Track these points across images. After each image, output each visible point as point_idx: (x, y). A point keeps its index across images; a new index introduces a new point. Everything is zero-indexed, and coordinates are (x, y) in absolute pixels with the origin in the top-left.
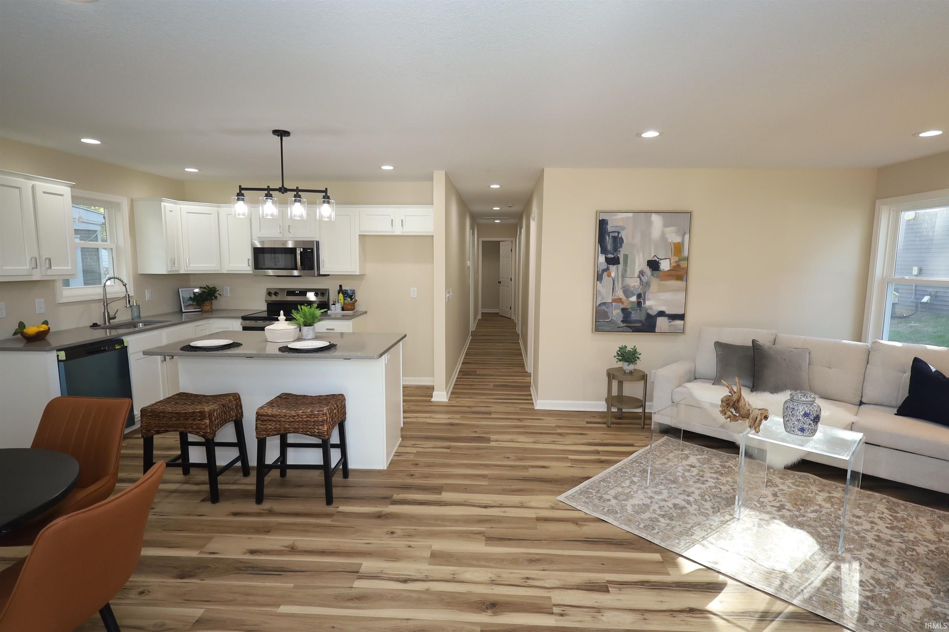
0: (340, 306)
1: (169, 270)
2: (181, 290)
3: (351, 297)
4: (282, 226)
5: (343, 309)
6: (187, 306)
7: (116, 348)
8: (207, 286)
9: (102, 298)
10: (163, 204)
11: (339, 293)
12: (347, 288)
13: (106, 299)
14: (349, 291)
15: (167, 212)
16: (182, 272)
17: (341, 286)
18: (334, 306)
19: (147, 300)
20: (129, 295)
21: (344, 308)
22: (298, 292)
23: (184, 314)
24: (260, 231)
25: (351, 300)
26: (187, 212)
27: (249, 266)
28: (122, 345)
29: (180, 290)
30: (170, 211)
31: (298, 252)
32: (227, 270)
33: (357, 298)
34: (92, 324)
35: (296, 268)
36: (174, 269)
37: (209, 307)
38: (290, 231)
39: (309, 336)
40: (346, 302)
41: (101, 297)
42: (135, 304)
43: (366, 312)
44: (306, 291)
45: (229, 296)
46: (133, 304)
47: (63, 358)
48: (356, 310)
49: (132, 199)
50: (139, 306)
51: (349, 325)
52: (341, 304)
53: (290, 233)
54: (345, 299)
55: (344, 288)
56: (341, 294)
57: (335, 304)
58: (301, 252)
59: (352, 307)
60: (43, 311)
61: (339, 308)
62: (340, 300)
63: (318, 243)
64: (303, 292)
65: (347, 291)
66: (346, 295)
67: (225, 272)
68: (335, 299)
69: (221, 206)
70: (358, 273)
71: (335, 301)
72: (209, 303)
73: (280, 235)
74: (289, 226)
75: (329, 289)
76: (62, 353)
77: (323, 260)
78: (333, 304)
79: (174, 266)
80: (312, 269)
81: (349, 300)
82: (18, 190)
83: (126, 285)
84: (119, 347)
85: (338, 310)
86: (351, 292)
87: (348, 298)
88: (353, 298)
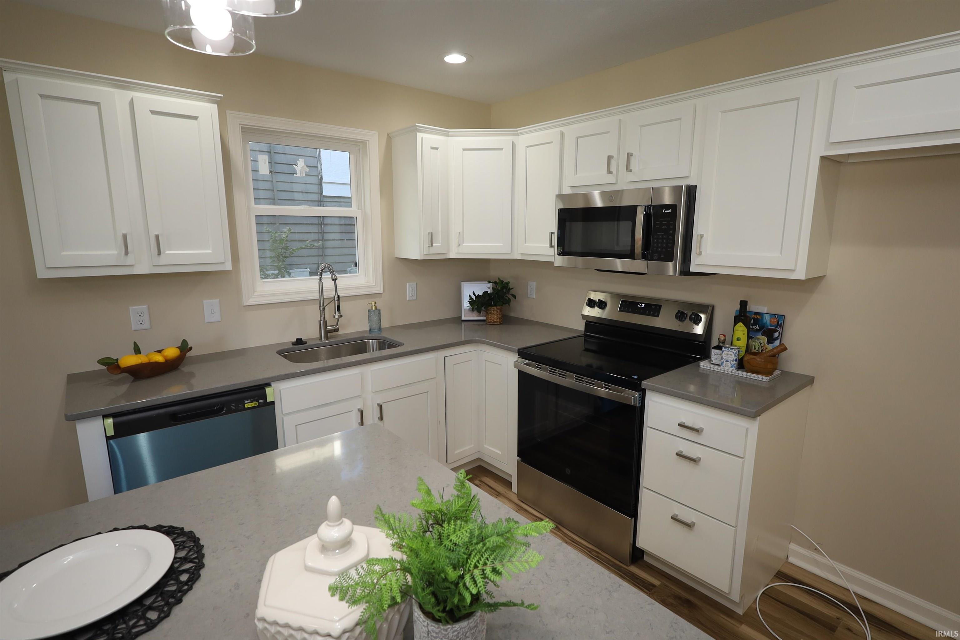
0: (733, 357)
1: (427, 253)
2: (465, 286)
3: (770, 335)
4: (615, 156)
5: (741, 365)
6: (469, 310)
7: (246, 406)
8: (500, 280)
9: (318, 297)
10: (419, 135)
11: (737, 320)
12: (763, 309)
13: (323, 299)
14: (767, 318)
15: (427, 148)
16: (452, 255)
17: (744, 304)
18: (719, 352)
19: (408, 299)
21: (745, 364)
22: (643, 306)
24: (576, 171)
25: (769, 342)
26: (464, 150)
27: (551, 246)
28: (262, 401)
29: (462, 284)
30: (432, 148)
31: (640, 216)
32: (522, 254)
33: (786, 342)
34: (295, 340)
35: (630, 255)
36: (432, 251)
37: (496, 317)
38: (632, 167)
40: (755, 344)
42: (374, 309)
43: (810, 380)
44: (660, 306)
45: (535, 298)
46: (372, 308)
47: (111, 432)
48: (777, 372)
49: (388, 134)
50: (380, 311)
51: (747, 430)
52: (739, 351)
53: (631, 171)
54: (752, 338)
55: (753, 307)
56: (740, 324)
57: (723, 349)
58: (647, 218)
59: (770, 366)
60: (217, 317)
61: (734, 362)
62: (738, 339)
63: (691, 191)
64: (653, 307)
65: (760, 317)
66: (757, 328)
67: (519, 257)
68: (724, 336)
69: (519, 132)
70: (800, 275)
71: (725, 340)
72: (498, 309)
73: (611, 179)
74: (629, 155)
75: (713, 307)
76: (110, 421)
77: (702, 236)
78: (719, 348)
79: (432, 246)
80: (670, 257)
81: (761, 342)
82: (95, 108)
83: (336, 279)
84: (252, 405)
85: (730, 365)
86: (771, 321)
87: (762, 335)
88: (777, 339)
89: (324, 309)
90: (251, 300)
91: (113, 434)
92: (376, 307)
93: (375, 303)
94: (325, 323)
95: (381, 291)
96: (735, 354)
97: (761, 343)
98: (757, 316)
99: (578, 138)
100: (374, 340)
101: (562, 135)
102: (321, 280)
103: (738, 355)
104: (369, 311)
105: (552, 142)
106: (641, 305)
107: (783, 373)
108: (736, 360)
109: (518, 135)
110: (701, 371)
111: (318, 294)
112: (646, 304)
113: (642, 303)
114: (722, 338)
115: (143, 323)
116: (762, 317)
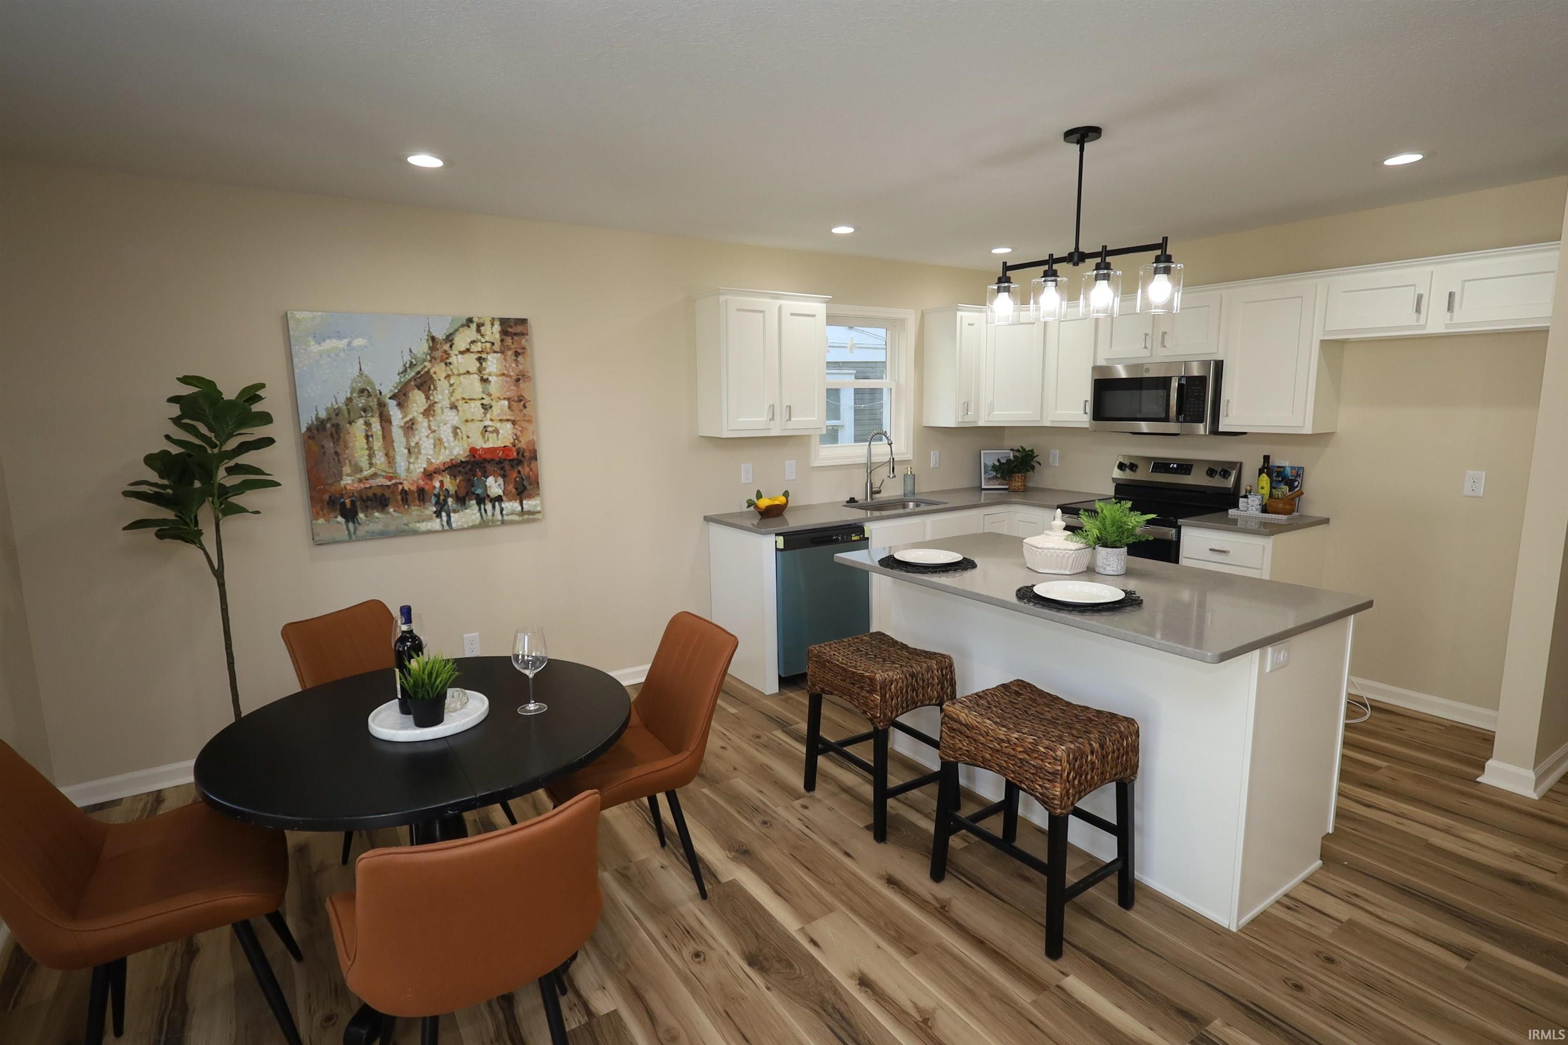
0: (1258, 502)
1: (960, 421)
2: (984, 453)
3: (1290, 484)
4: (1150, 334)
5: (1265, 509)
6: (989, 479)
7: (853, 538)
8: (1022, 447)
9: (866, 462)
10: (959, 314)
11: (1261, 472)
12: (1286, 463)
13: (871, 463)
14: (1288, 470)
15: (965, 324)
16: (981, 423)
17: (1266, 458)
18: (1245, 500)
19: (932, 467)
20: (893, 459)
21: (1269, 508)
22: (1175, 466)
23: (983, 492)
24: (1111, 347)
25: (1290, 491)
27: (1086, 413)
28: (862, 536)
29: (982, 452)
30: (969, 324)
31: (1175, 384)
32: (1050, 421)
33: (1304, 490)
34: (848, 499)
35: (1166, 419)
36: (967, 419)
37: (1020, 484)
38: (1165, 344)
39: (1108, 568)
40: (1278, 493)
41: (864, 460)
42: (909, 474)
43: (1326, 521)
44: (1192, 466)
45: (1057, 465)
46: (908, 472)
47: (781, 545)
48: (1295, 514)
49: (922, 311)
50: (914, 475)
51: (1264, 546)
52: (1262, 497)
53: (1165, 347)
54: (1275, 488)
55: (1276, 462)
56: (1264, 475)
57: (1249, 496)
58: (1180, 386)
59: (1288, 507)
60: (793, 477)
61: (1258, 506)
62: (1262, 488)
63: (1219, 365)
64: (1185, 466)
65: (1282, 470)
66: (1280, 479)
67: (1048, 424)
68: (1250, 486)
70: (1308, 430)
71: (1251, 490)
72: (1022, 476)
73: (1146, 353)
74: (1164, 333)
75: (1241, 463)
76: (781, 539)
77: (1228, 402)
78: (1246, 497)
79: (967, 414)
80: (1201, 419)
81: (1284, 490)
82: (761, 314)
83: (892, 443)
84: (857, 538)
85: (1255, 509)
86: (1291, 472)
87: (1285, 485)
88: (1297, 487)
89: (871, 472)
90: (817, 462)
91: (783, 548)
92: (911, 472)
93: (911, 468)
94: (871, 485)
95: (911, 458)
96: (1259, 499)
97: (1283, 492)
98: (1280, 469)
100: (911, 501)
102: (870, 446)
103: (1262, 500)
104: (905, 475)
106: (1173, 466)
107: (1301, 516)
108: (1260, 505)
110: (1229, 517)
111: (866, 459)
112: (1178, 465)
113: (1174, 464)
114: (1249, 488)
115: (748, 478)
116: (1284, 470)
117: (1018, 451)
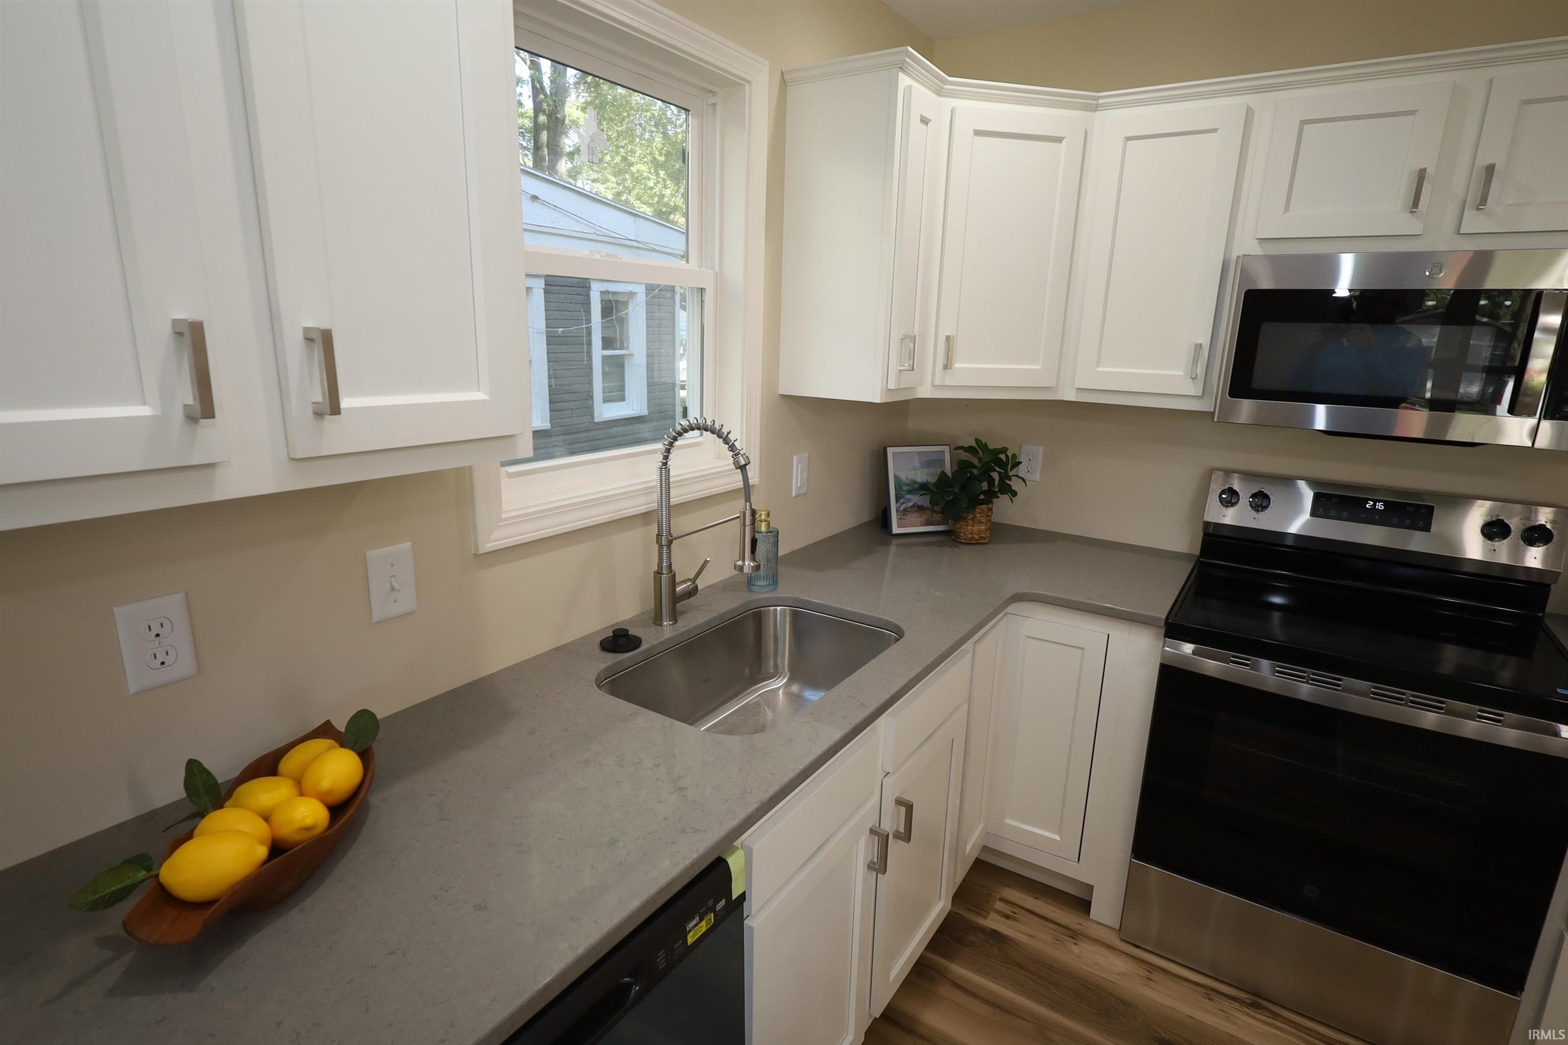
1: (892, 386)
2: (896, 456)
4: (1434, 173)
6: (905, 510)
7: (690, 939)
8: (977, 441)
10: (904, 79)
13: (669, 507)
15: (914, 122)
16: (924, 391)
19: (793, 495)
22: (1380, 506)
23: (894, 542)
24: (1287, 209)
26: (973, 129)
27: (1194, 376)
29: (890, 451)
30: (922, 122)
32: (1080, 390)
36: (905, 381)
38: (1487, 200)
41: (650, 502)
42: (763, 529)
44: (1430, 508)
45: (1038, 480)
46: (760, 526)
49: (786, 68)
50: (777, 533)
53: (1482, 208)
60: (406, 600)
64: (1409, 509)
67: (1070, 396)
69: (1100, 101)
72: (985, 506)
73: (1408, 225)
74: (1493, 170)
79: (910, 368)
84: (703, 927)
89: (669, 537)
90: (496, 534)
92: (768, 524)
93: (768, 515)
94: (671, 573)
99: (1304, 123)
100: (779, 608)
101: (1249, 113)
105: (1214, 131)
106: (1374, 505)
109: (1096, 108)
111: (655, 497)
112: (1386, 503)
113: (1375, 501)
115: (169, 660)
117: (970, 449)
